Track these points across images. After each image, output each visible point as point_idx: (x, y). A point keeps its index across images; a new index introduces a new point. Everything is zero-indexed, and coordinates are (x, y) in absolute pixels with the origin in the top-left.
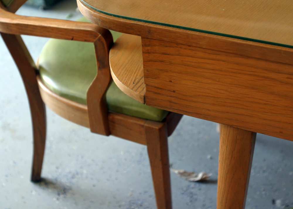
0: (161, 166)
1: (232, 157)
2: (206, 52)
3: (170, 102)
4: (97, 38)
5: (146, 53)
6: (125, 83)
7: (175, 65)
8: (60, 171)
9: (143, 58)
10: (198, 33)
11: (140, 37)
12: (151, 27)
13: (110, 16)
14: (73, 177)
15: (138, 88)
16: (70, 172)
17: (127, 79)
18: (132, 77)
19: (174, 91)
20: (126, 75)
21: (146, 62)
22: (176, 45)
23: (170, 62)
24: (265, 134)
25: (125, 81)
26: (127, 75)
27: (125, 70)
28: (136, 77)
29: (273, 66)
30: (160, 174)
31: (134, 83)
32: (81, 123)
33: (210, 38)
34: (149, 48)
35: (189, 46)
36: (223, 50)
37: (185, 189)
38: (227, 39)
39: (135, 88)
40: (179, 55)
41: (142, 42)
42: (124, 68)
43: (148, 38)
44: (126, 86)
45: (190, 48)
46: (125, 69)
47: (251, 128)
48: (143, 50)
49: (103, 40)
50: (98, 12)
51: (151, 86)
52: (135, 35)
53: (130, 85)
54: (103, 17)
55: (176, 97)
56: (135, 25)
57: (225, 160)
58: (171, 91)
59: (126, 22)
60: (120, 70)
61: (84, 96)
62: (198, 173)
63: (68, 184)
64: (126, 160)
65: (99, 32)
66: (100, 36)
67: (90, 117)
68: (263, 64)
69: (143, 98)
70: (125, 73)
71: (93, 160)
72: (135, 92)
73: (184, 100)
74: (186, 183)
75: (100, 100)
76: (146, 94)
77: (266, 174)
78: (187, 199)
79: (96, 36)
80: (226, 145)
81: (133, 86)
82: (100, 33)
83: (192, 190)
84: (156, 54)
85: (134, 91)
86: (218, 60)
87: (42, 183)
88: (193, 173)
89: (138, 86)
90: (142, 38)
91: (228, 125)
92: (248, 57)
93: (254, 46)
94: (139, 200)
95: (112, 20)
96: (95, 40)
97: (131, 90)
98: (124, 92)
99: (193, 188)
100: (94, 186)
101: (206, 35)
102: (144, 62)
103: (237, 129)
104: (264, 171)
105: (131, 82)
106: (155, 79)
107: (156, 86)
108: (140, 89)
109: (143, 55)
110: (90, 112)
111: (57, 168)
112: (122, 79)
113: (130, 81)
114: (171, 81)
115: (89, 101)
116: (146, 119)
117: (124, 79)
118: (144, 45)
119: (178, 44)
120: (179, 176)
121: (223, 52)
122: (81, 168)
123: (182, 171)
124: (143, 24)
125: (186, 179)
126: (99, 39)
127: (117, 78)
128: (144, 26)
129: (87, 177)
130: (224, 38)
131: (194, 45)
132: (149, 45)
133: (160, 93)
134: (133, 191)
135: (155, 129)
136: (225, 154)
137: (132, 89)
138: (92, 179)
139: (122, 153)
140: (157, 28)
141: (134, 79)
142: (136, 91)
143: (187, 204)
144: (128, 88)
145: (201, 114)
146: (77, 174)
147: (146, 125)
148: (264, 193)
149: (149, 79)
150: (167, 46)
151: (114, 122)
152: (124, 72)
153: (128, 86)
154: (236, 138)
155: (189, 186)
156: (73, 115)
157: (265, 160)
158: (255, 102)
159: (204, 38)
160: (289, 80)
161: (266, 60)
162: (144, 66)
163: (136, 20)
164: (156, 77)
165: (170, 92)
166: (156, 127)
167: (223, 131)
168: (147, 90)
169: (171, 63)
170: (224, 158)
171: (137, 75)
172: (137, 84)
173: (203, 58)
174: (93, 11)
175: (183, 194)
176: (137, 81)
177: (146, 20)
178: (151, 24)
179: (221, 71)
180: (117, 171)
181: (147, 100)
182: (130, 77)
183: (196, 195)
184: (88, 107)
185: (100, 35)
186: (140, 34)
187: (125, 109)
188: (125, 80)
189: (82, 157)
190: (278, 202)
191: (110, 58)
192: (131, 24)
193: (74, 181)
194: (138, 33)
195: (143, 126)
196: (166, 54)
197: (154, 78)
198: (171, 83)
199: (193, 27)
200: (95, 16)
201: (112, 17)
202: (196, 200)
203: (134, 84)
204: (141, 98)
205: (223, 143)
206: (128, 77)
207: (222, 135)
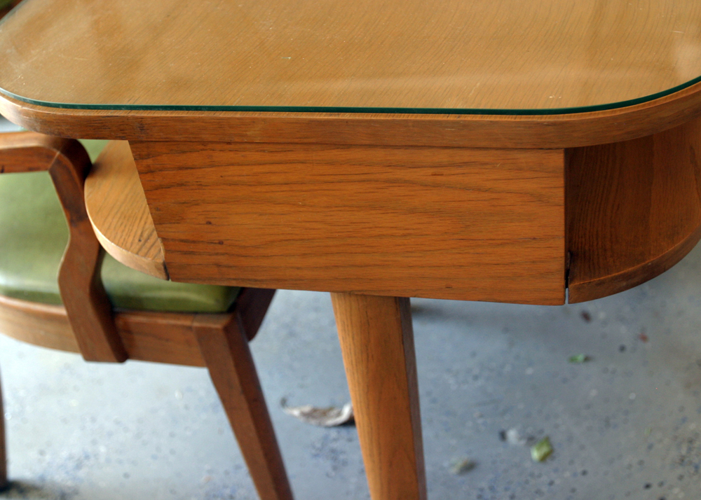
0: (245, 405)
1: (368, 356)
2: (264, 151)
3: (218, 265)
4: (53, 161)
5: (147, 173)
6: (122, 244)
7: (209, 187)
8: (48, 457)
9: (143, 184)
10: (238, 115)
11: (126, 142)
12: (142, 118)
13: (55, 109)
14: (79, 466)
15: (150, 249)
16: (70, 457)
17: (124, 234)
18: (134, 230)
19: (221, 243)
20: (123, 227)
21: (150, 191)
22: (202, 147)
23: (199, 183)
24: (419, 297)
25: (122, 240)
26: (125, 226)
27: (120, 218)
28: (143, 227)
29: (401, 155)
30: (248, 423)
31: (140, 241)
32: (62, 346)
33: (264, 120)
34: (149, 161)
35: (229, 143)
36: (296, 140)
37: (318, 445)
38: (299, 117)
39: (144, 250)
40: (212, 166)
41: (133, 152)
42: (117, 213)
43: (142, 142)
44: (124, 250)
45: (232, 146)
46: (119, 215)
47: (389, 291)
48: (138, 168)
49: (66, 161)
50: (31, 105)
51: (173, 240)
52: (114, 139)
53: (131, 245)
54: (42, 113)
55: (227, 254)
56: (109, 118)
57: (356, 365)
58: (215, 243)
59: (90, 116)
60: (109, 219)
61: (54, 288)
62: (341, 407)
63: (70, 483)
64: (186, 407)
65: (55, 147)
66: (59, 156)
67: (76, 329)
68: (379, 155)
69: (163, 267)
70: (120, 223)
71: (117, 423)
72: (143, 259)
73: (243, 256)
74: (321, 432)
75: (88, 290)
76: (165, 258)
77: (480, 383)
78: (326, 464)
79: (49, 156)
80: (351, 335)
81: (138, 247)
82: (58, 149)
83: (335, 445)
84: (166, 172)
85: (142, 256)
86: (291, 163)
87: (14, 493)
88: (331, 409)
89: (148, 245)
90: (131, 143)
91: (344, 292)
92: (347, 146)
93: (353, 121)
94: (225, 487)
95: (60, 116)
96: (50, 166)
97: (136, 256)
98: (123, 263)
99: (335, 440)
100: (126, 475)
101: (257, 115)
102: (148, 191)
103: (363, 296)
104: (476, 378)
105: (133, 240)
106: (176, 225)
107: (183, 237)
108: (153, 251)
109: (140, 178)
110: (72, 317)
111: (42, 453)
112: (115, 237)
113: (131, 239)
114: (210, 223)
115: (66, 297)
116: (195, 313)
117: (119, 236)
118: (138, 157)
119: (204, 143)
120: (302, 420)
121: (297, 143)
122: (94, 442)
123: (307, 409)
124: (125, 115)
125: (320, 425)
126: (59, 162)
127: (105, 235)
128: (127, 118)
129: (108, 461)
130: (293, 115)
131: (236, 139)
132: (148, 156)
133: (195, 250)
134: (210, 472)
135: (217, 329)
136: (353, 353)
137: (137, 253)
138: (120, 462)
139: (177, 395)
140: (155, 118)
141: (139, 232)
142: (146, 255)
143: (328, 475)
144: (130, 253)
145: (286, 280)
146: (87, 457)
147: (196, 324)
148: (480, 421)
149: (164, 225)
150: (184, 152)
151: (129, 331)
152: (118, 221)
153: (128, 250)
154: (367, 316)
155: (326, 438)
156: (42, 333)
157: (474, 355)
158: (384, 235)
159: (254, 121)
160: (439, 178)
161: (386, 146)
162: (148, 201)
163: (110, 109)
164: (178, 220)
165: (212, 245)
166: (217, 324)
167: (337, 306)
168: (167, 251)
169: (201, 185)
170: (354, 363)
171: (145, 223)
172: (146, 241)
173: (261, 164)
174: (20, 104)
175: (316, 456)
176: (145, 235)
177: (132, 104)
178: (141, 111)
179: (303, 183)
180: (172, 435)
181: (170, 271)
182: (132, 230)
183: (343, 452)
184: (67, 309)
185: (58, 153)
186: (124, 135)
187: (148, 299)
188: (121, 237)
189: (93, 420)
190: (512, 435)
191: (88, 196)
192: (103, 119)
193: (82, 473)
194: (121, 135)
195: (190, 328)
196: (187, 168)
197: (174, 223)
198: (210, 226)
199: (228, 104)
200: (26, 113)
201: (60, 109)
202: (345, 463)
203: (141, 243)
204: (159, 269)
205: (345, 330)
206: (127, 230)
207: (338, 315)
